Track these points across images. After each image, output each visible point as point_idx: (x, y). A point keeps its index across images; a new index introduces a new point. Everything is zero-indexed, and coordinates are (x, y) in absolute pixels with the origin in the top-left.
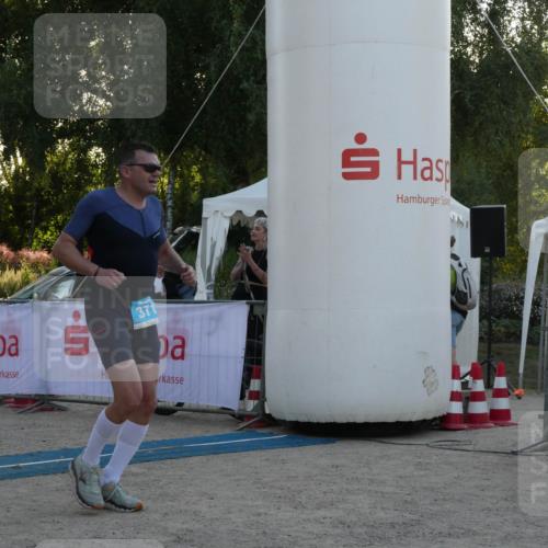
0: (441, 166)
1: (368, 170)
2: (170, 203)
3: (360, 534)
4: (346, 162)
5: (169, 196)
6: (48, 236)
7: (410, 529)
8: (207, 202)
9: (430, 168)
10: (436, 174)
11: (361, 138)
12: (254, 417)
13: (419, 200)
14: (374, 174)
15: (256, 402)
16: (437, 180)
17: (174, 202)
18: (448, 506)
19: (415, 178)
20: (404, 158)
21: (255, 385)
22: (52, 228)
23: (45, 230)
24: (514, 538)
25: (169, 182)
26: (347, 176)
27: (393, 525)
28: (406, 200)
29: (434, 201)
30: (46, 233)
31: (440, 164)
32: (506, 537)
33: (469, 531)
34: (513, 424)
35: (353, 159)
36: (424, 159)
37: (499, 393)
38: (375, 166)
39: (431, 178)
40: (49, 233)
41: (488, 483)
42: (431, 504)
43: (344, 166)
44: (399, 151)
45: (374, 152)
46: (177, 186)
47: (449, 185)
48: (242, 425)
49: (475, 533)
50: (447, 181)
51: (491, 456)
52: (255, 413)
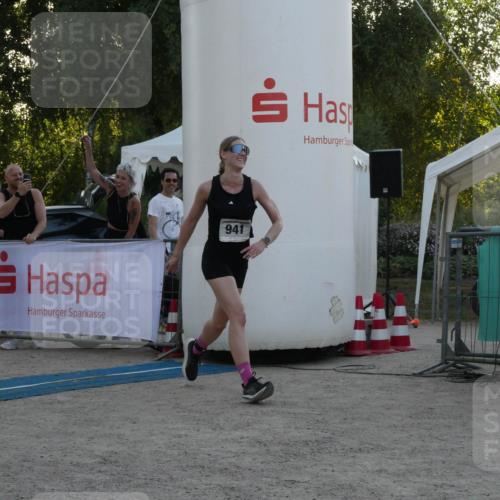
0: (345, 109)
1: (277, 113)
3: (277, 452)
4: (256, 106)
7: (323, 446)
8: (125, 150)
9: (335, 111)
10: (340, 117)
11: (270, 83)
12: (171, 348)
13: (324, 140)
14: (283, 117)
15: (174, 333)
16: (341, 122)
18: (357, 424)
19: (321, 120)
20: (310, 102)
21: (172, 318)
24: (420, 451)
26: (257, 119)
27: (306, 443)
28: (313, 141)
29: (338, 142)
31: (344, 108)
32: (413, 451)
33: (378, 446)
34: (413, 349)
35: (263, 103)
36: (329, 103)
37: (399, 321)
38: (283, 109)
39: (335, 120)
41: (393, 402)
42: (340, 423)
43: (255, 109)
44: (306, 95)
45: (282, 96)
46: (96, 138)
47: (352, 127)
48: (160, 356)
49: (384, 449)
50: (350, 123)
51: (394, 379)
52: (173, 344)
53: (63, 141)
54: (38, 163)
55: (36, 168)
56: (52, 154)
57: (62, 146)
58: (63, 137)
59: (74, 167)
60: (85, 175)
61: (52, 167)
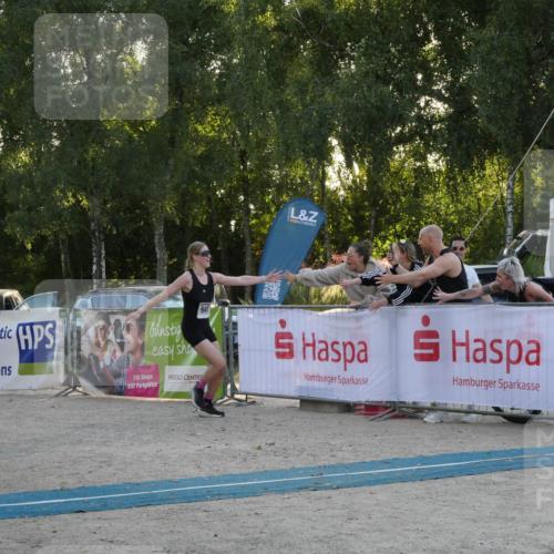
2: (510, 209)
5: (509, 202)
6: (387, 245)
17: (514, 208)
22: (391, 238)
23: (384, 239)
25: (509, 187)
30: (384, 243)
40: (388, 242)
46: (517, 190)
53: (480, 194)
54: (454, 219)
55: (452, 224)
56: (468, 209)
57: (479, 199)
58: (480, 190)
59: (493, 222)
60: (505, 232)
61: (469, 222)
